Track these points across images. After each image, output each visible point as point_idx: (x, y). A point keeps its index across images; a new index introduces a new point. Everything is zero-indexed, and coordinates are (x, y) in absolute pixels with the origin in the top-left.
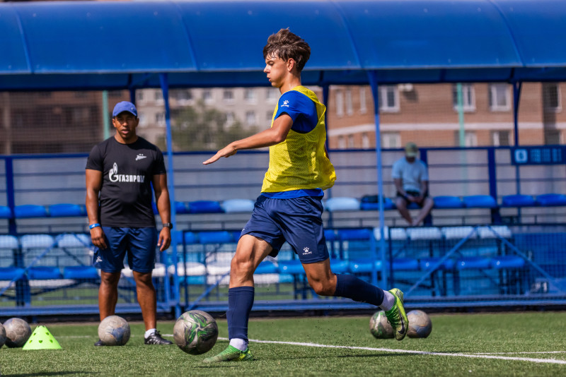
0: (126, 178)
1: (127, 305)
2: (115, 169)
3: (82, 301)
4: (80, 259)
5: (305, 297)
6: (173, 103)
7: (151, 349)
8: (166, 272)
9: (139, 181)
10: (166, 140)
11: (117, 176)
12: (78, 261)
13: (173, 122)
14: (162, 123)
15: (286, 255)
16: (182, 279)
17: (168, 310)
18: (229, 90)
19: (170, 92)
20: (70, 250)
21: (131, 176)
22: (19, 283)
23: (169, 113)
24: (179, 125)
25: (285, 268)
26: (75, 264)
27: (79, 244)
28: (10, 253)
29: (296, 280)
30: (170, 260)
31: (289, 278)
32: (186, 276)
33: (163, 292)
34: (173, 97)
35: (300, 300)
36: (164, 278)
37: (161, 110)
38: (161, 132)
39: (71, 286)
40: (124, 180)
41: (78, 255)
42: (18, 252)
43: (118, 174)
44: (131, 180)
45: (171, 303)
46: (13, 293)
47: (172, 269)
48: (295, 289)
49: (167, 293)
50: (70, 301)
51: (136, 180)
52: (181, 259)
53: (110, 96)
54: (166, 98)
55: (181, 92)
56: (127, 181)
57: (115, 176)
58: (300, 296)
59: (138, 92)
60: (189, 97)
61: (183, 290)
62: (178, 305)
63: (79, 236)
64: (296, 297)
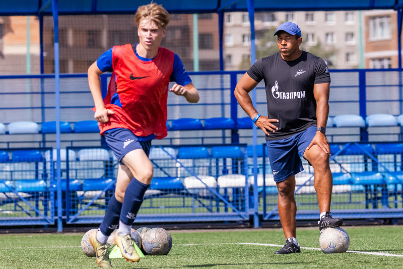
0: (286, 96)
1: (209, 214)
2: (277, 86)
3: (167, 210)
4: (166, 170)
5: (375, 207)
6: (258, 24)
7: (229, 257)
8: (246, 182)
9: (299, 97)
10: (250, 58)
11: (278, 93)
12: (165, 173)
13: (257, 42)
14: (248, 43)
15: (359, 167)
16: (261, 189)
17: (247, 219)
18: (310, 13)
19: (256, 15)
20: (158, 162)
21: (291, 93)
22: (109, 193)
23: (254, 34)
24: (263, 45)
25: (358, 179)
26: (162, 175)
27: (166, 156)
28: (102, 165)
29: (367, 191)
30: (250, 171)
31: (362, 188)
32: (265, 186)
33: (243, 201)
34: (259, 19)
35: (371, 209)
36: (244, 188)
37: (248, 32)
38: (247, 52)
39: (158, 195)
40: (284, 97)
41: (165, 167)
42: (109, 164)
43: (280, 91)
44: (292, 97)
45: (251, 212)
46: (103, 202)
47: (252, 180)
48: (367, 198)
49: (247, 202)
50: (155, 210)
51: (296, 97)
52: (261, 170)
53: (199, 18)
54: (252, 20)
55: (266, 15)
56: (288, 98)
57: (277, 93)
58: (371, 205)
59: (226, 15)
60: (273, 19)
61: (262, 200)
62: (257, 213)
63: (166, 149)
64: (367, 207)
